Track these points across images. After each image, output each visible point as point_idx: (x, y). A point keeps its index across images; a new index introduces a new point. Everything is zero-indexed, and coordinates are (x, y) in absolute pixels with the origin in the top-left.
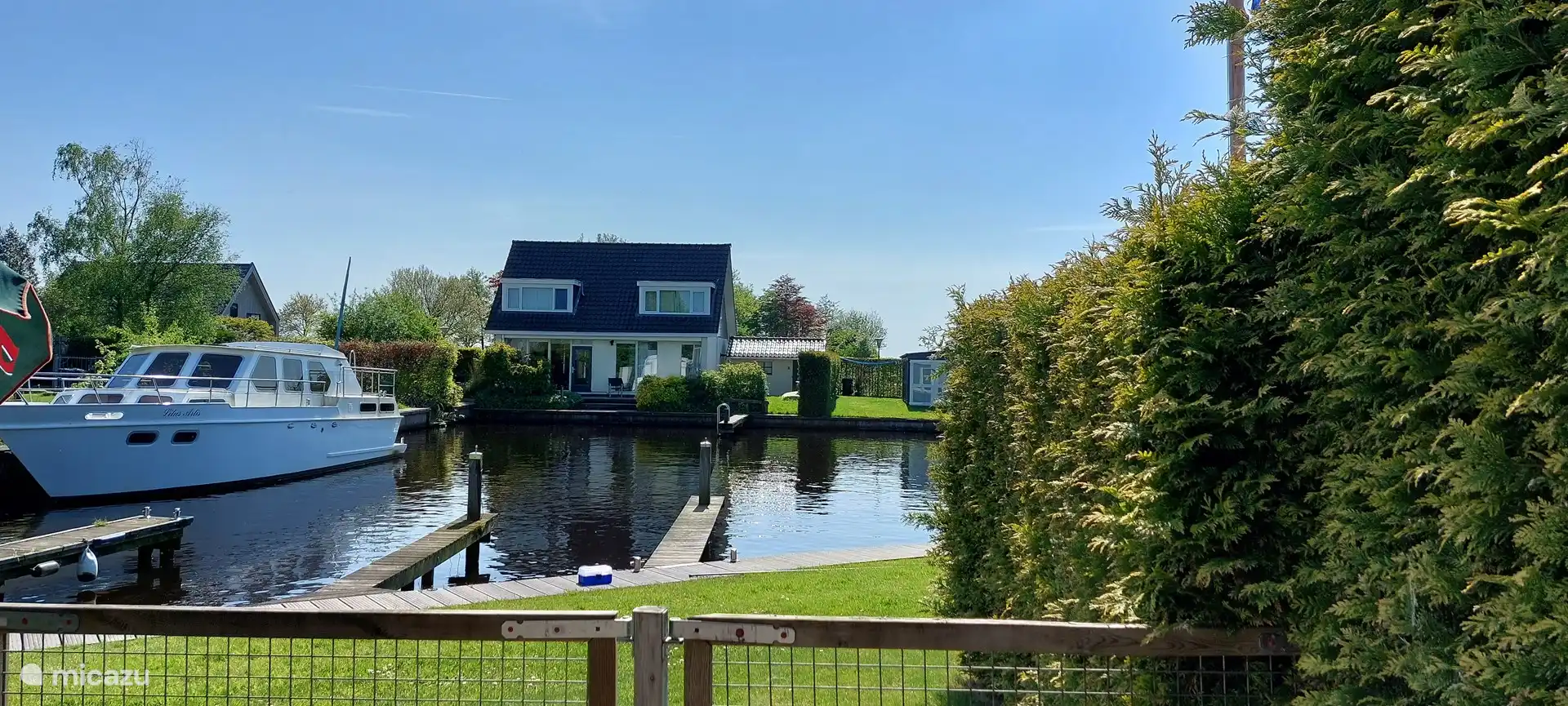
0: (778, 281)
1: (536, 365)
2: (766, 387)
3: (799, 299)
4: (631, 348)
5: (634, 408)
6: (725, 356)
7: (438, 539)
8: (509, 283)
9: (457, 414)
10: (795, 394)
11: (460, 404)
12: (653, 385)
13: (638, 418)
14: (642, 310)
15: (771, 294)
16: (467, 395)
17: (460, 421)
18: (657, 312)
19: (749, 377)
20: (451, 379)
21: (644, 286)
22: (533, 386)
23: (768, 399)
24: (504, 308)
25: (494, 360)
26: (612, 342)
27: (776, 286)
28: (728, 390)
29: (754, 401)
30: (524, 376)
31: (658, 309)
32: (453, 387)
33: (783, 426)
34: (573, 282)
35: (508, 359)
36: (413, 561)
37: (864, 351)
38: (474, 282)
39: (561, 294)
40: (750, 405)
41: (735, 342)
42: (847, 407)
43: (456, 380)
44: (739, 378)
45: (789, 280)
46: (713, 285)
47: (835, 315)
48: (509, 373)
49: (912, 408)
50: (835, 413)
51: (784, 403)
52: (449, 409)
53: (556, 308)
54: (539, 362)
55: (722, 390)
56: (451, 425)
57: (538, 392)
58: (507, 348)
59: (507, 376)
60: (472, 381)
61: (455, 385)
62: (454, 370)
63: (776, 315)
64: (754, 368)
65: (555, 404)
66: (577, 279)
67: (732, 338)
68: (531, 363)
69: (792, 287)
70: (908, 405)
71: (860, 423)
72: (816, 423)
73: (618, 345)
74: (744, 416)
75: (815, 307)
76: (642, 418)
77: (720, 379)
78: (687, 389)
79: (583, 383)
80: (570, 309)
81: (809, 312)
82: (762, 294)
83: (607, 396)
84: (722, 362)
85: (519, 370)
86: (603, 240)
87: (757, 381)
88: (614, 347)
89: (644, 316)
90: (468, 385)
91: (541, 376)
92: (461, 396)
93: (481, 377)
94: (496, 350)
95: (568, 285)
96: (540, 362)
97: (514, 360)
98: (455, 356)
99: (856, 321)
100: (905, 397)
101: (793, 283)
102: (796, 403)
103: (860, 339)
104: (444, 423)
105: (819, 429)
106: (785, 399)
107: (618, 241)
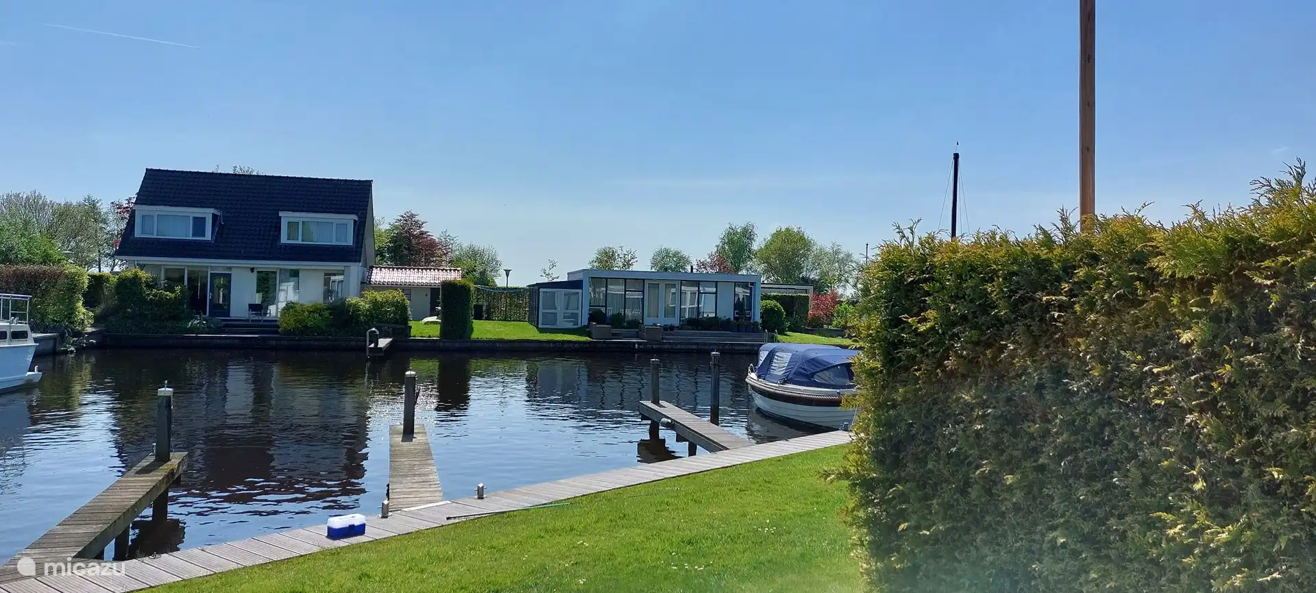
0: (402, 216)
1: (172, 291)
2: (410, 312)
3: (422, 233)
4: (273, 275)
5: (277, 332)
6: (365, 283)
7: (130, 487)
8: (142, 210)
9: (88, 339)
10: (434, 319)
11: (89, 330)
12: (296, 311)
13: (282, 342)
14: (284, 239)
15: (397, 228)
16: (98, 320)
17: (91, 347)
18: (300, 242)
19: (392, 304)
20: (80, 304)
21: (286, 217)
22: (171, 312)
23: (411, 323)
24: (138, 234)
25: (127, 286)
26: (252, 270)
27: (401, 220)
28: (372, 316)
29: (398, 326)
30: (161, 302)
31: (300, 238)
32: (81, 310)
33: (426, 349)
34: (212, 211)
35: (143, 285)
36: (112, 517)
37: (484, 280)
38: (91, 209)
39: (199, 223)
40: (394, 329)
41: (375, 271)
42: (483, 330)
43: (85, 304)
44: (382, 305)
45: (413, 216)
46: (355, 217)
47: (454, 248)
48: (146, 300)
49: (542, 331)
50: (474, 336)
51: (427, 327)
52: (78, 334)
53: (193, 235)
54: (176, 288)
55: (366, 316)
56: (80, 350)
57: (175, 318)
58: (143, 275)
59: (143, 301)
60: (102, 306)
61: (84, 310)
62: (84, 295)
63: (401, 246)
64: (398, 295)
65: (193, 330)
66: (217, 208)
67: (372, 267)
68: (166, 289)
69: (416, 222)
70: (537, 327)
71: (498, 345)
72: (457, 345)
73: (258, 272)
74: (391, 339)
75: (437, 240)
76: (286, 342)
77: (364, 305)
78: (331, 314)
79: (222, 309)
80: (208, 236)
81: (432, 245)
82: (388, 227)
83: (248, 320)
84: (362, 289)
85: (155, 296)
86: (239, 171)
87: (401, 308)
88: (255, 275)
89: (286, 246)
90: (98, 310)
91: (177, 302)
92: (92, 321)
93: (114, 302)
94: (129, 274)
95: (207, 213)
96: (178, 288)
97: (148, 285)
98: (86, 282)
99: (474, 254)
100: (534, 321)
101: (417, 218)
102: (438, 327)
103: (480, 269)
104: (72, 349)
105: (460, 350)
106: (427, 323)
107: (254, 173)
